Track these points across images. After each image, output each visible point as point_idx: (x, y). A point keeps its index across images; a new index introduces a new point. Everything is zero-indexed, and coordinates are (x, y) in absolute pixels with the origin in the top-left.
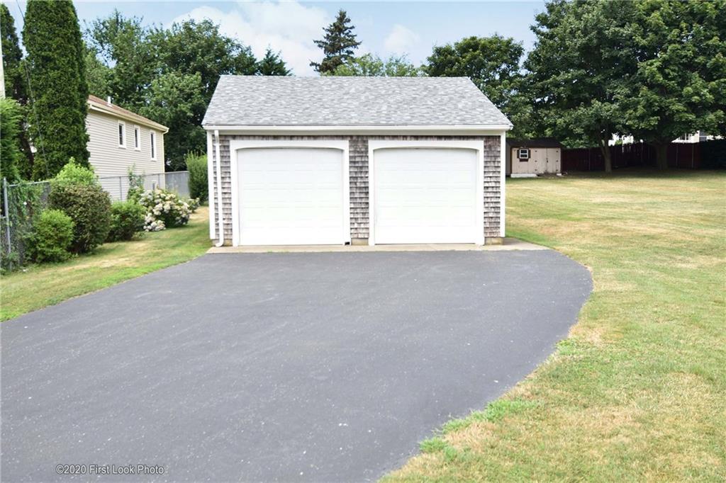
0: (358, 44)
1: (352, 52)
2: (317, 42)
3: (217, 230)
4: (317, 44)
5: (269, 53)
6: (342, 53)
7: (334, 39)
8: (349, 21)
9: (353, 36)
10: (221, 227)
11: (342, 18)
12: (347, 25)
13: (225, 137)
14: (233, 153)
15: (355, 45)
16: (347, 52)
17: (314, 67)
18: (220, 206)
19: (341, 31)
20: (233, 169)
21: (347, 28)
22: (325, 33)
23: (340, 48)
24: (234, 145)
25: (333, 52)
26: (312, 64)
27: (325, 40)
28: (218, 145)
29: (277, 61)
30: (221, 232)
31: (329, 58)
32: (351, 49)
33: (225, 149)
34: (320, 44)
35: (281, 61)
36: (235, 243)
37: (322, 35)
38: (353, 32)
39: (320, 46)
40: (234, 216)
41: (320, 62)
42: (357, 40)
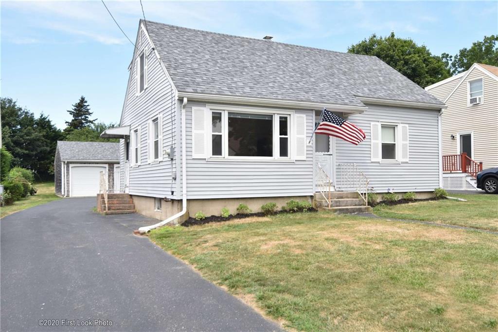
0: (91, 113)
1: (87, 117)
2: (69, 111)
3: (64, 192)
4: (69, 113)
5: (42, 116)
6: (82, 118)
7: (79, 110)
8: (86, 102)
9: (88, 110)
10: (66, 191)
11: (83, 100)
12: (86, 104)
13: (68, 163)
14: (70, 168)
15: (90, 114)
16: (85, 117)
17: (67, 124)
18: (66, 184)
19: (82, 107)
20: (70, 173)
21: (85, 106)
22: (74, 108)
23: (81, 115)
24: (71, 165)
25: (78, 116)
26: (66, 122)
27: (73, 111)
28: (65, 166)
29: (47, 120)
30: (66, 193)
31: (75, 120)
32: (87, 116)
33: (68, 167)
34: (71, 113)
35: (49, 120)
36: (70, 196)
37: (72, 108)
38: (88, 108)
39: (70, 114)
40: (70, 188)
41: (70, 121)
42: (90, 111)
